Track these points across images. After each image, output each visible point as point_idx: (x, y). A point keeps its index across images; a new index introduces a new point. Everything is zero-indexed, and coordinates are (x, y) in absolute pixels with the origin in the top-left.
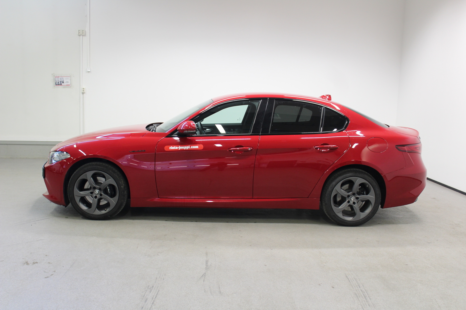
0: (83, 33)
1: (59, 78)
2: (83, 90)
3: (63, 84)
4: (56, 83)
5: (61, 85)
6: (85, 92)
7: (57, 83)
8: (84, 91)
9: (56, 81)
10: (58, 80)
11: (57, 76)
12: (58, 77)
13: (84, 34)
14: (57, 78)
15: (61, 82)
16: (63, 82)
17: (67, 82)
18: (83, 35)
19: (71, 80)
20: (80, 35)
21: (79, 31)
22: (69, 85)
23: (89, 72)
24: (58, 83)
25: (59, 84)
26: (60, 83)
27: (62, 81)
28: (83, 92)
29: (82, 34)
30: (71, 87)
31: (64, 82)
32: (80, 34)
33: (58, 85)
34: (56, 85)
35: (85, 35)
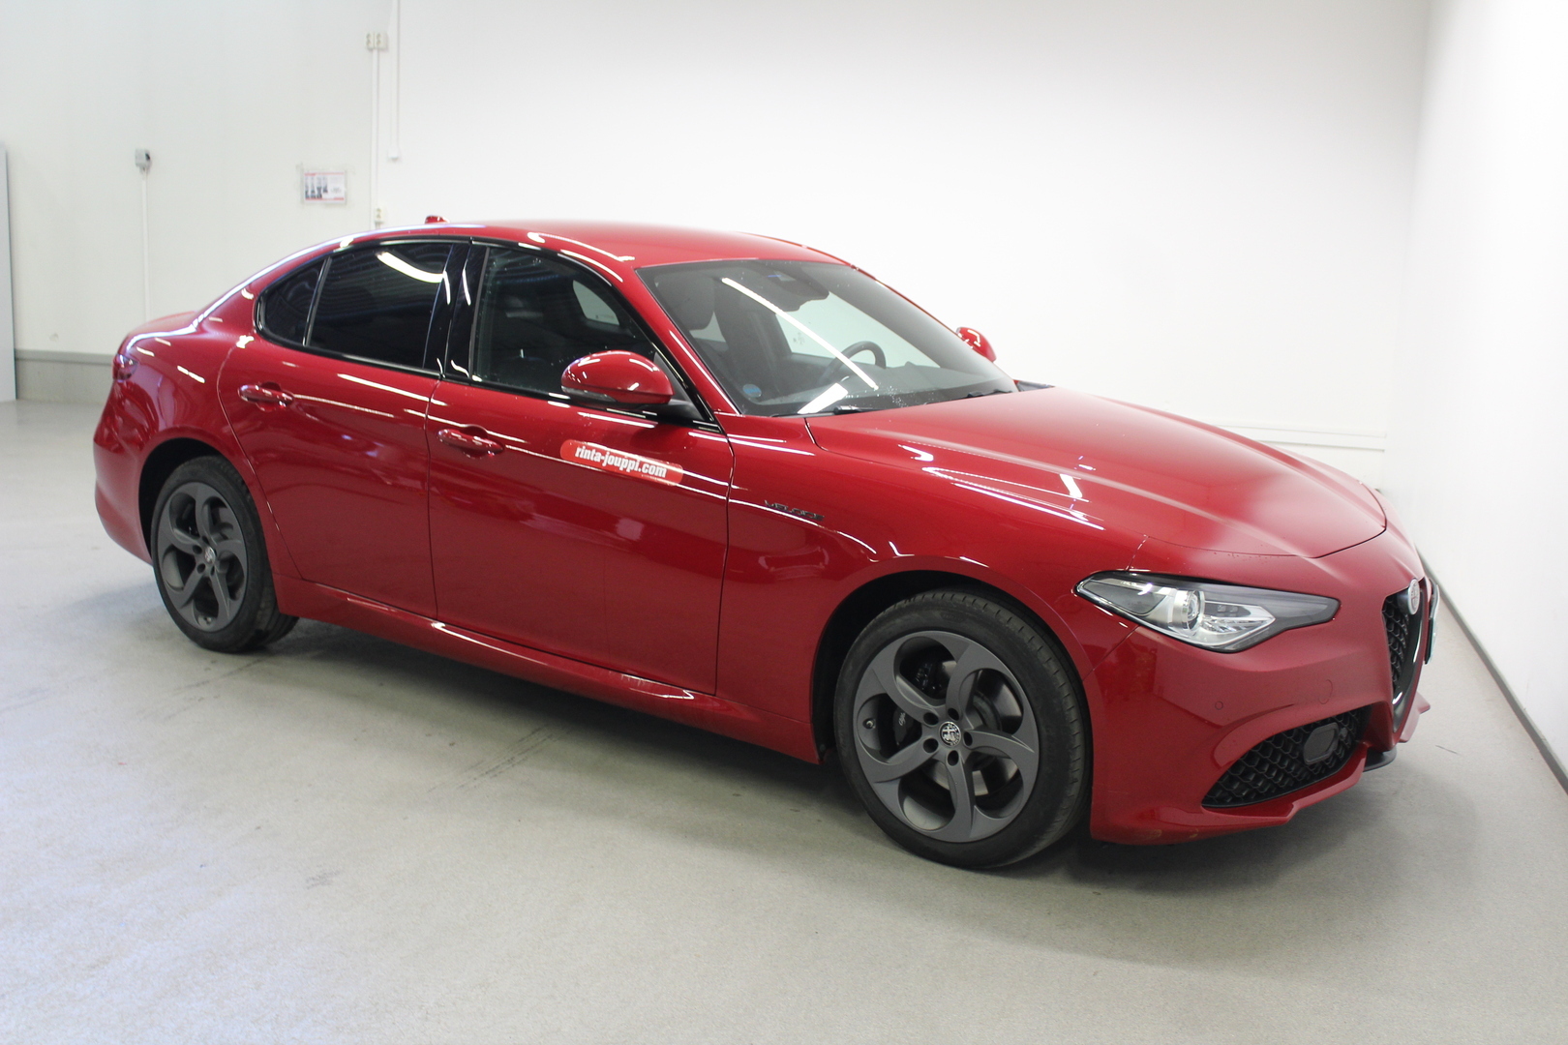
0: (379, 42)
1: (315, 177)
2: (376, 213)
3: (324, 195)
4: (306, 192)
5: (320, 197)
6: (382, 219)
7: (310, 193)
8: (379, 216)
9: (307, 187)
10: (313, 186)
11: (311, 172)
12: (314, 174)
13: (382, 45)
14: (309, 178)
15: (319, 189)
16: (326, 191)
17: (336, 190)
18: (379, 50)
19: (346, 185)
20: (371, 50)
21: (368, 36)
22: (342, 199)
23: (395, 160)
24: (313, 192)
25: (316, 195)
26: (316, 192)
27: (323, 186)
28: (377, 220)
29: (376, 45)
30: (346, 204)
31: (329, 189)
32: (371, 46)
33: (313, 197)
34: (307, 197)
35: (386, 49)
